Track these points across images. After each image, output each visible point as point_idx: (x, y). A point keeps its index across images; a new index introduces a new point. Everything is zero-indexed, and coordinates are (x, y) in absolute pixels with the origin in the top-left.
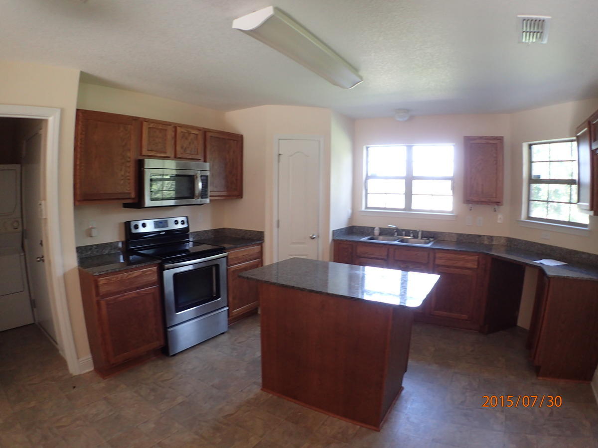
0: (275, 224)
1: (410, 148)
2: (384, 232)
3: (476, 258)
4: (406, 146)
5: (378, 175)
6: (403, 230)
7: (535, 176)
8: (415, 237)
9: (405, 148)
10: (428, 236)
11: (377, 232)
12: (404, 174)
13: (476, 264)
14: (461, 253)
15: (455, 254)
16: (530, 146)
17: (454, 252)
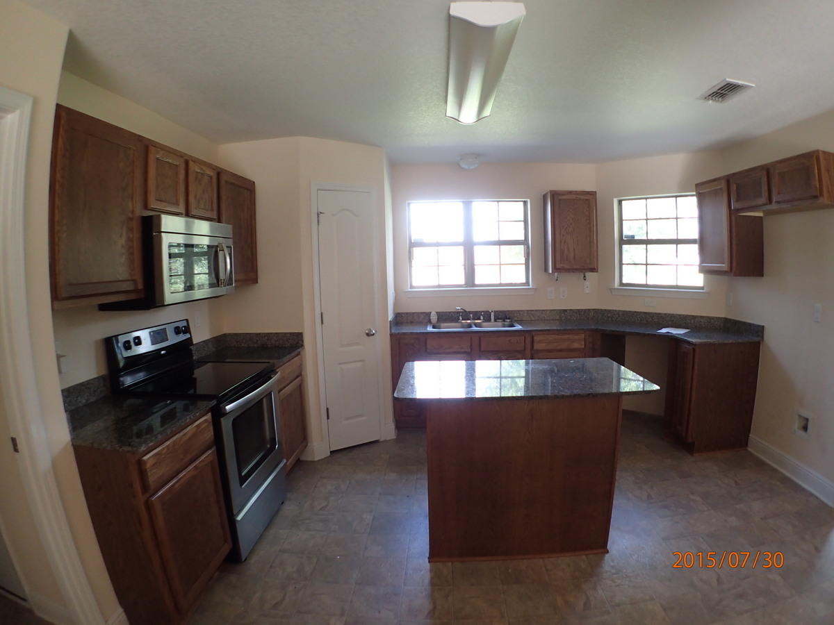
0: (318, 320)
1: (467, 205)
2: (445, 317)
3: (583, 336)
4: (463, 202)
5: (426, 240)
6: (470, 312)
7: (626, 237)
8: (488, 319)
9: (461, 205)
10: (503, 316)
11: (434, 318)
12: (461, 239)
13: (583, 343)
14: (565, 332)
15: (558, 334)
16: (620, 202)
17: (557, 332)
